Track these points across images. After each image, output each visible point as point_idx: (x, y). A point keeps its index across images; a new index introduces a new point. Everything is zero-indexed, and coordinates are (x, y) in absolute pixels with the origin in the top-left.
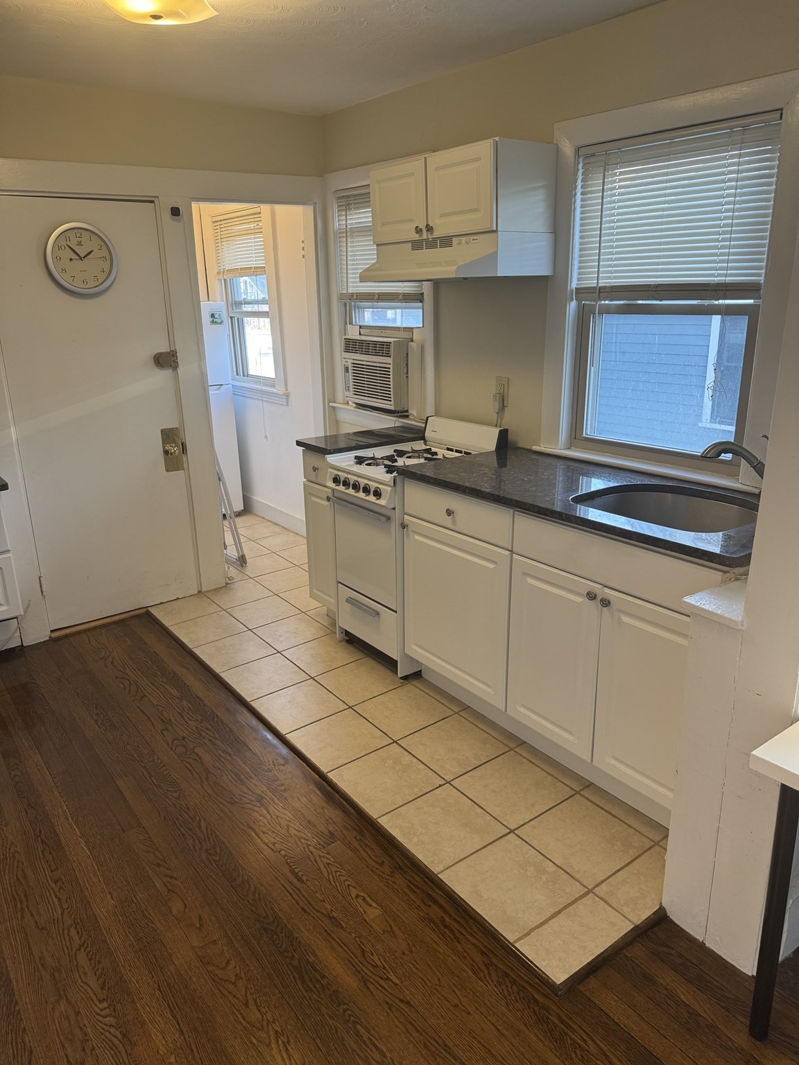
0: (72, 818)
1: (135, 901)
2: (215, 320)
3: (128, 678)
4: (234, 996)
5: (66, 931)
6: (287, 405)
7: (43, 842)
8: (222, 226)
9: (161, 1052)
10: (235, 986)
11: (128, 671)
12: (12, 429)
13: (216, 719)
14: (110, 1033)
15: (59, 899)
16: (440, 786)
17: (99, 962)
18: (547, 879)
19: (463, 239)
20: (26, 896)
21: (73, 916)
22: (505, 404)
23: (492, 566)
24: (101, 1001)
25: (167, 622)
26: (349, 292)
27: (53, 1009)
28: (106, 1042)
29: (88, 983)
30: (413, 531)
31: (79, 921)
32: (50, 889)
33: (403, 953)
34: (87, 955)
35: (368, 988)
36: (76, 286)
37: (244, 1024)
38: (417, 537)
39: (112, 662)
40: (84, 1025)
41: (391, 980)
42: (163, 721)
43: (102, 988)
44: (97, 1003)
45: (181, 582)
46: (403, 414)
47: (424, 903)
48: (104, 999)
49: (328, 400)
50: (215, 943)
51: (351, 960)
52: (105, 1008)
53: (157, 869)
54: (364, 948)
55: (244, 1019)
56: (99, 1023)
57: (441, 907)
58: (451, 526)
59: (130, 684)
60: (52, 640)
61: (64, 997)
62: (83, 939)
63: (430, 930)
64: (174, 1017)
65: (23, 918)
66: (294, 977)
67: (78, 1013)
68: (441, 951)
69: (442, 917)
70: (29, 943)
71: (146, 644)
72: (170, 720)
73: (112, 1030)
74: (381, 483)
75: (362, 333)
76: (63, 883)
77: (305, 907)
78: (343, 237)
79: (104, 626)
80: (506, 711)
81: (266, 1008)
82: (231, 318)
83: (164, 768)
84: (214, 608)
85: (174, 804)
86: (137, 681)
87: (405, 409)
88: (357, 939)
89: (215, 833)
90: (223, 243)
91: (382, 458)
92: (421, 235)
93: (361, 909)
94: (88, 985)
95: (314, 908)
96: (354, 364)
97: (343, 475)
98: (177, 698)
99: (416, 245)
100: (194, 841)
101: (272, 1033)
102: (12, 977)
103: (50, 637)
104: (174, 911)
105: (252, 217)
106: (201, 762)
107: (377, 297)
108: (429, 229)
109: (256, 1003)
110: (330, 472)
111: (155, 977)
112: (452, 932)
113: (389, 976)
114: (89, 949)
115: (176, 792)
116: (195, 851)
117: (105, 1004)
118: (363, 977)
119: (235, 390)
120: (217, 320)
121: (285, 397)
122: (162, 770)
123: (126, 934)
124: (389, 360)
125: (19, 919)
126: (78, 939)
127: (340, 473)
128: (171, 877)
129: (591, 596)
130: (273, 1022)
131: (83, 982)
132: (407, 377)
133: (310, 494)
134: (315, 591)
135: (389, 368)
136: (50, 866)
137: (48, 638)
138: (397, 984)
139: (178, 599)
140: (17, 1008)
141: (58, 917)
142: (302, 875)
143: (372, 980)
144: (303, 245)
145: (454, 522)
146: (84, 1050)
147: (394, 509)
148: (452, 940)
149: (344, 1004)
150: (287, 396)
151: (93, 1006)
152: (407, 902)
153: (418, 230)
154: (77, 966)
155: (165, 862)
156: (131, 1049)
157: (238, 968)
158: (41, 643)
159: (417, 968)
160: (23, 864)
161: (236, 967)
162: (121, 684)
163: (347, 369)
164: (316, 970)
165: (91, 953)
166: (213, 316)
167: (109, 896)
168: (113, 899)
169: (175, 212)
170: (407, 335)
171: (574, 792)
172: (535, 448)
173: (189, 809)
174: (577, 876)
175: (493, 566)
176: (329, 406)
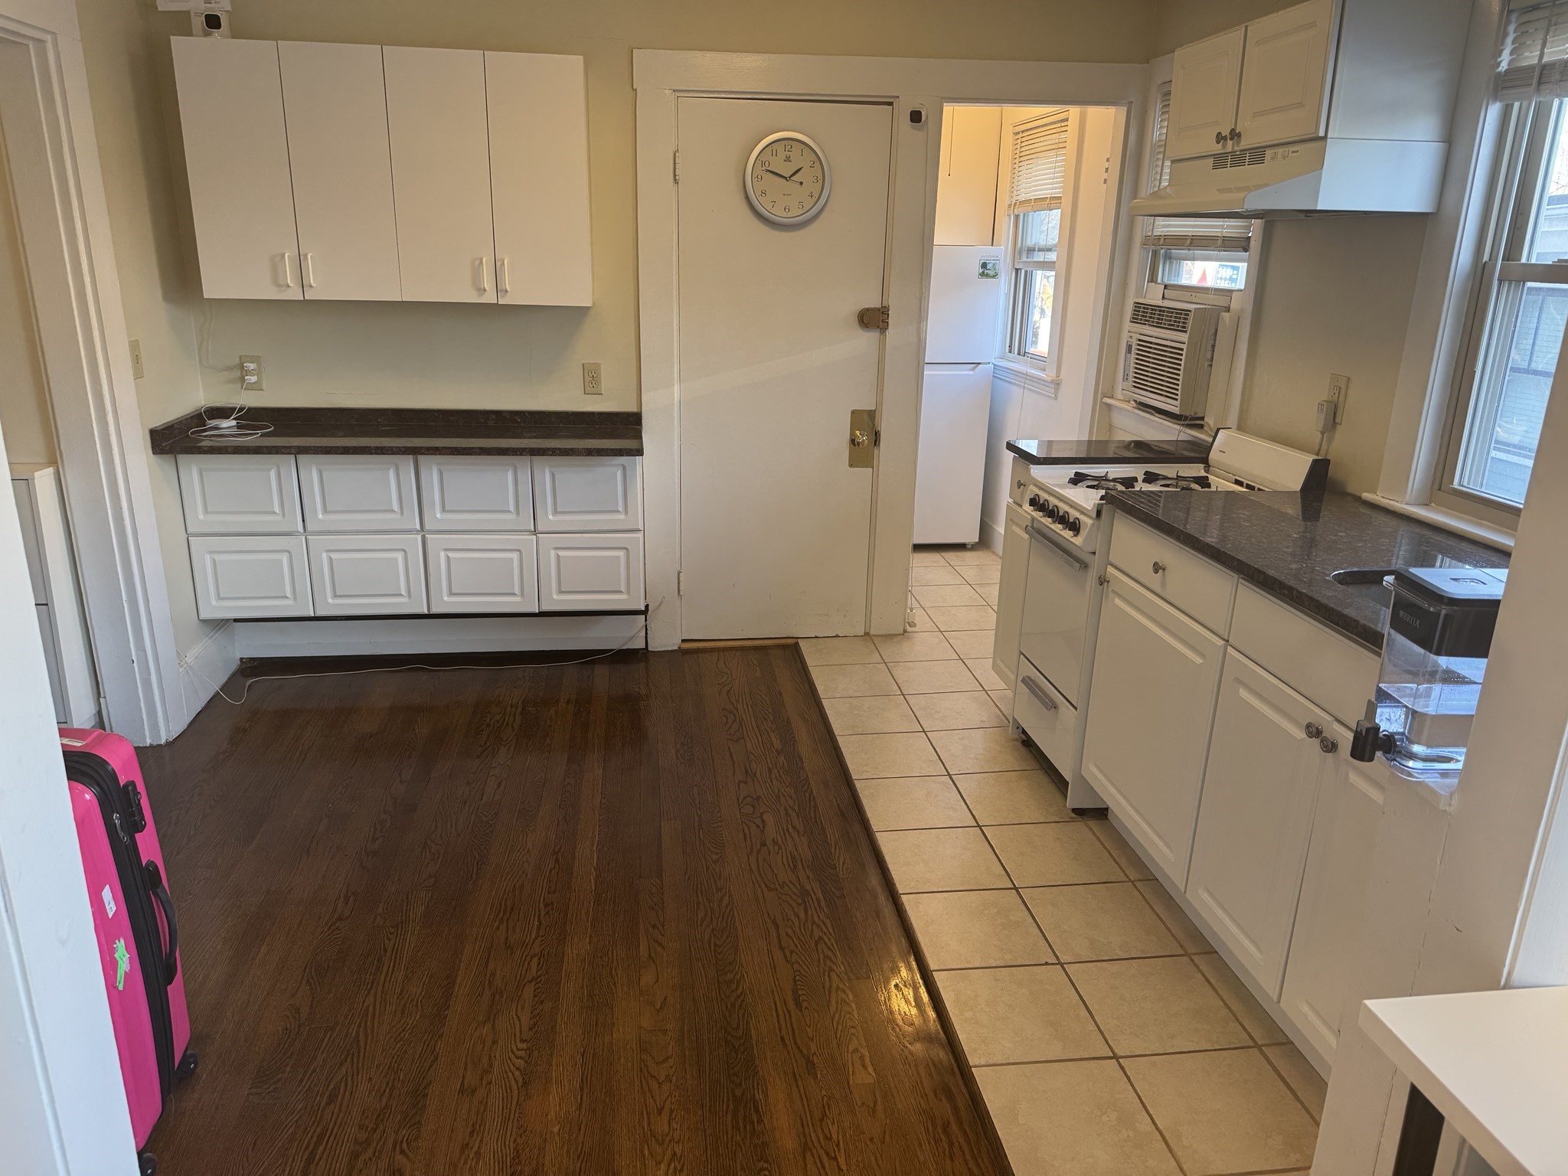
0: (598, 846)
1: (610, 955)
2: (986, 271)
3: (736, 714)
4: (652, 1097)
5: (529, 958)
6: (1056, 399)
7: (557, 860)
8: (1023, 139)
9: (549, 1116)
10: (660, 1087)
11: (740, 707)
12: (676, 387)
13: (806, 787)
14: (513, 1074)
15: (540, 924)
16: (1047, 964)
17: (542, 1002)
18: (1128, 1136)
19: (1280, 151)
20: (512, 909)
21: (543, 946)
22: (1338, 420)
23: (1199, 660)
24: (522, 1041)
25: (811, 661)
26: (1155, 234)
27: (476, 1028)
28: (505, 1083)
29: (521, 1018)
30: (1113, 591)
31: (546, 953)
32: (537, 910)
33: (871, 1140)
34: (535, 991)
35: (804, 1158)
36: (778, 213)
37: (646, 1129)
38: (1118, 601)
39: (728, 691)
40: (495, 1057)
41: (838, 1163)
42: (747, 772)
43: (531, 1029)
44: (518, 1041)
45: (845, 616)
46: (1195, 422)
47: (936, 1095)
48: (526, 1040)
49: (1102, 393)
50: (665, 1032)
51: (804, 1118)
52: (522, 1050)
53: (651, 929)
54: (827, 1111)
55: (649, 1124)
56: (509, 1062)
57: (956, 1110)
58: (1158, 590)
59: (735, 720)
60: (681, 652)
61: (492, 1022)
62: (540, 973)
63: (923, 1129)
64: (582, 1089)
65: (498, 928)
66: (728, 1107)
67: (495, 1042)
68: (922, 1158)
69: (949, 1122)
70: (489, 956)
71: (775, 680)
72: (756, 773)
73: (517, 1073)
74: (1083, 513)
75: (1166, 296)
76: (552, 909)
77: (786, 1037)
78: (1159, 153)
79: (742, 649)
80: (1185, 893)
81: (679, 1124)
82: (1017, 270)
83: (720, 824)
84: (876, 657)
85: (707, 868)
86: (743, 719)
87: (1200, 415)
88: (825, 1098)
89: (733, 915)
90: (1021, 164)
91: (1114, 480)
92: (1224, 146)
93: (851, 1067)
94: (520, 1020)
95: (796, 1043)
96: (1140, 340)
97: (1044, 496)
98: (777, 751)
99: (1220, 161)
100: (706, 915)
101: (669, 1152)
102: (458, 981)
103: (679, 648)
104: (643, 982)
105: (1059, 125)
106: (763, 831)
107: (1189, 241)
108: (1235, 135)
109: (671, 1114)
110: (1032, 490)
111: (585, 1040)
112: (951, 1144)
113: (838, 1157)
114: (540, 985)
115: (717, 854)
116: (702, 926)
117: (524, 1046)
118: (806, 1143)
119: (997, 371)
120: (989, 272)
121: (1052, 386)
122: (715, 825)
123: (583, 985)
124: (1184, 337)
125: (494, 928)
126: (535, 971)
127: (1041, 493)
128: (660, 944)
129: (1314, 731)
130: (678, 1142)
131: (516, 1015)
132: (1211, 365)
133: (1011, 520)
134: (998, 661)
135: (1182, 350)
136: (550, 887)
137: (677, 648)
138: (843, 1170)
139: (837, 636)
140: (446, 1013)
141: (529, 942)
142: (803, 1000)
143: (814, 1151)
144: (1107, 165)
145: (1163, 584)
146: (481, 1079)
147: (1094, 553)
148: (944, 1152)
149: (767, 1161)
150: (1057, 384)
151: (513, 1042)
152: (915, 1084)
153: (1220, 138)
154: (520, 997)
155: (663, 926)
156: (524, 1100)
157: (673, 1069)
158: (668, 651)
159: (877, 1164)
160: (527, 875)
161: (671, 1067)
162: (724, 718)
163: (1129, 348)
164: (757, 1110)
165: (539, 990)
166: (984, 265)
167: (588, 940)
168: (590, 943)
169: (916, 117)
170: (1222, 301)
171: (1253, 1044)
172: (1366, 496)
173: (720, 877)
174: (1179, 1153)
175: (1201, 661)
176: (1102, 402)
